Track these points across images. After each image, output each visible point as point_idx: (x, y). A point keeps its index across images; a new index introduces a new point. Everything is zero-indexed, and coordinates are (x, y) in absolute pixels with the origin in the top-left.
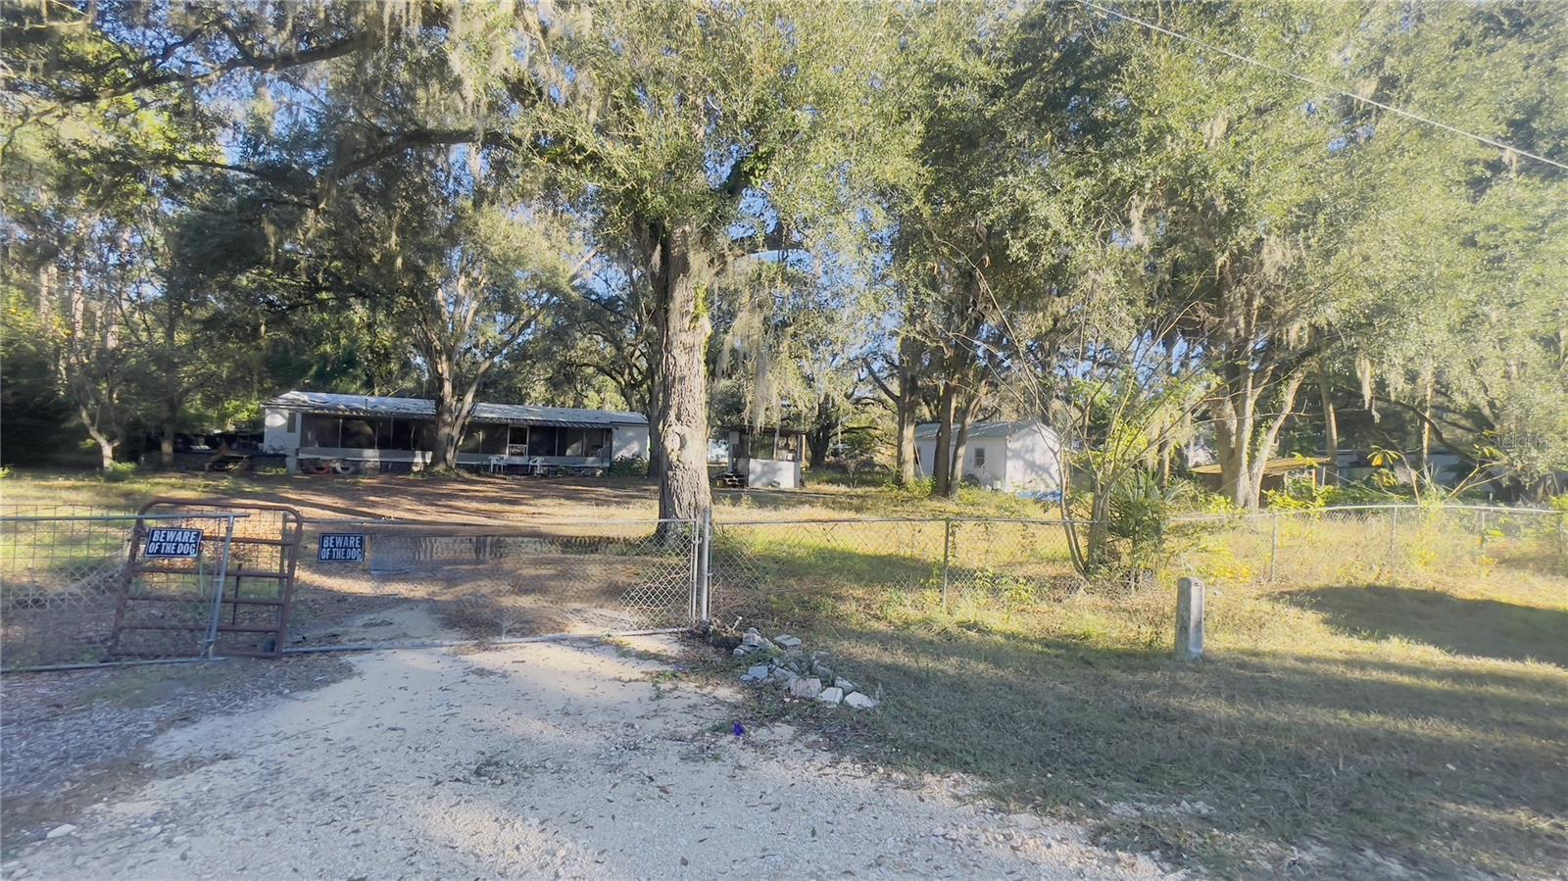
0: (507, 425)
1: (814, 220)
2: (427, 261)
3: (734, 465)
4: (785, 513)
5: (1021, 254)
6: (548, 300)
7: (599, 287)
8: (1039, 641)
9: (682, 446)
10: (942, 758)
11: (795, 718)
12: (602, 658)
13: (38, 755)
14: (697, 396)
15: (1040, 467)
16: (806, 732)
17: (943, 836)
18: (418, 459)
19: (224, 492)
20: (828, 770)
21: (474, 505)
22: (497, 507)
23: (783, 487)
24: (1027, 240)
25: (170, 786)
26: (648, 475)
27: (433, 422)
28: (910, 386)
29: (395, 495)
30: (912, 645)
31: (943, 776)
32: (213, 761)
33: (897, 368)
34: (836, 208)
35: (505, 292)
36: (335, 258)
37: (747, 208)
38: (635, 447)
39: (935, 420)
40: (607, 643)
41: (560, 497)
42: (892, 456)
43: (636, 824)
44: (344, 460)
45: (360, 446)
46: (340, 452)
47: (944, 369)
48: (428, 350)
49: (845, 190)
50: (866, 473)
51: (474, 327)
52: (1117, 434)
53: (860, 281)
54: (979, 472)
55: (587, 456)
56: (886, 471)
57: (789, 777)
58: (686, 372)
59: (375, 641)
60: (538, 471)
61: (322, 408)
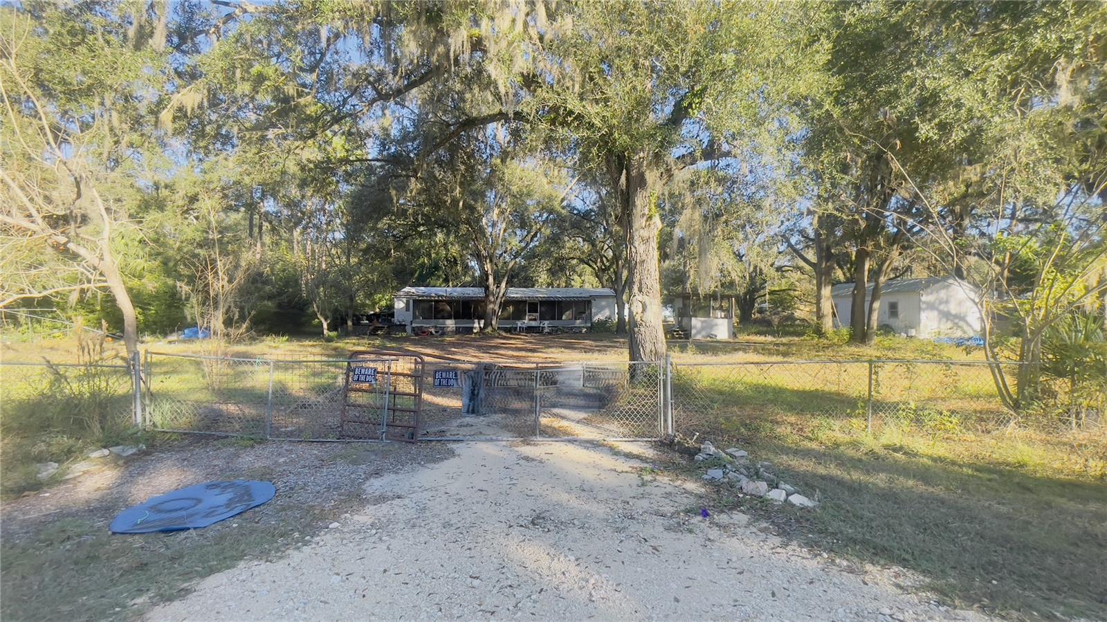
0: (526, 301)
1: (741, 134)
2: (476, 201)
3: (680, 323)
4: (723, 358)
5: (931, 134)
6: (547, 217)
7: (579, 205)
8: (969, 466)
9: (644, 310)
10: (882, 553)
11: (748, 509)
12: (601, 455)
13: (318, 485)
14: (653, 273)
15: (956, 316)
16: (758, 520)
17: (890, 616)
18: (476, 325)
19: (378, 347)
20: (779, 550)
21: (510, 353)
22: (523, 354)
23: (719, 338)
24: (937, 120)
25: (376, 509)
26: (617, 331)
27: (484, 301)
28: (826, 254)
29: (465, 347)
30: (841, 461)
31: (883, 567)
32: (393, 499)
33: (811, 240)
34: (759, 122)
35: (522, 215)
36: (426, 205)
37: (688, 133)
38: (607, 313)
39: (848, 281)
40: (603, 445)
41: (561, 347)
42: (810, 312)
43: (639, 569)
44: (436, 327)
45: (443, 318)
46: (433, 322)
47: (856, 238)
48: (478, 256)
49: (765, 106)
50: (787, 326)
51: (504, 240)
52: (1048, 284)
53: (780, 174)
54: (893, 322)
55: (576, 319)
56: (806, 324)
57: (748, 551)
58: (644, 257)
59: (464, 436)
60: (546, 330)
61: (423, 296)
